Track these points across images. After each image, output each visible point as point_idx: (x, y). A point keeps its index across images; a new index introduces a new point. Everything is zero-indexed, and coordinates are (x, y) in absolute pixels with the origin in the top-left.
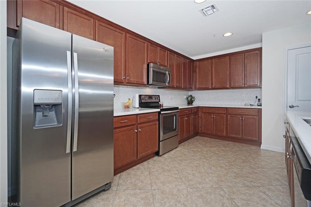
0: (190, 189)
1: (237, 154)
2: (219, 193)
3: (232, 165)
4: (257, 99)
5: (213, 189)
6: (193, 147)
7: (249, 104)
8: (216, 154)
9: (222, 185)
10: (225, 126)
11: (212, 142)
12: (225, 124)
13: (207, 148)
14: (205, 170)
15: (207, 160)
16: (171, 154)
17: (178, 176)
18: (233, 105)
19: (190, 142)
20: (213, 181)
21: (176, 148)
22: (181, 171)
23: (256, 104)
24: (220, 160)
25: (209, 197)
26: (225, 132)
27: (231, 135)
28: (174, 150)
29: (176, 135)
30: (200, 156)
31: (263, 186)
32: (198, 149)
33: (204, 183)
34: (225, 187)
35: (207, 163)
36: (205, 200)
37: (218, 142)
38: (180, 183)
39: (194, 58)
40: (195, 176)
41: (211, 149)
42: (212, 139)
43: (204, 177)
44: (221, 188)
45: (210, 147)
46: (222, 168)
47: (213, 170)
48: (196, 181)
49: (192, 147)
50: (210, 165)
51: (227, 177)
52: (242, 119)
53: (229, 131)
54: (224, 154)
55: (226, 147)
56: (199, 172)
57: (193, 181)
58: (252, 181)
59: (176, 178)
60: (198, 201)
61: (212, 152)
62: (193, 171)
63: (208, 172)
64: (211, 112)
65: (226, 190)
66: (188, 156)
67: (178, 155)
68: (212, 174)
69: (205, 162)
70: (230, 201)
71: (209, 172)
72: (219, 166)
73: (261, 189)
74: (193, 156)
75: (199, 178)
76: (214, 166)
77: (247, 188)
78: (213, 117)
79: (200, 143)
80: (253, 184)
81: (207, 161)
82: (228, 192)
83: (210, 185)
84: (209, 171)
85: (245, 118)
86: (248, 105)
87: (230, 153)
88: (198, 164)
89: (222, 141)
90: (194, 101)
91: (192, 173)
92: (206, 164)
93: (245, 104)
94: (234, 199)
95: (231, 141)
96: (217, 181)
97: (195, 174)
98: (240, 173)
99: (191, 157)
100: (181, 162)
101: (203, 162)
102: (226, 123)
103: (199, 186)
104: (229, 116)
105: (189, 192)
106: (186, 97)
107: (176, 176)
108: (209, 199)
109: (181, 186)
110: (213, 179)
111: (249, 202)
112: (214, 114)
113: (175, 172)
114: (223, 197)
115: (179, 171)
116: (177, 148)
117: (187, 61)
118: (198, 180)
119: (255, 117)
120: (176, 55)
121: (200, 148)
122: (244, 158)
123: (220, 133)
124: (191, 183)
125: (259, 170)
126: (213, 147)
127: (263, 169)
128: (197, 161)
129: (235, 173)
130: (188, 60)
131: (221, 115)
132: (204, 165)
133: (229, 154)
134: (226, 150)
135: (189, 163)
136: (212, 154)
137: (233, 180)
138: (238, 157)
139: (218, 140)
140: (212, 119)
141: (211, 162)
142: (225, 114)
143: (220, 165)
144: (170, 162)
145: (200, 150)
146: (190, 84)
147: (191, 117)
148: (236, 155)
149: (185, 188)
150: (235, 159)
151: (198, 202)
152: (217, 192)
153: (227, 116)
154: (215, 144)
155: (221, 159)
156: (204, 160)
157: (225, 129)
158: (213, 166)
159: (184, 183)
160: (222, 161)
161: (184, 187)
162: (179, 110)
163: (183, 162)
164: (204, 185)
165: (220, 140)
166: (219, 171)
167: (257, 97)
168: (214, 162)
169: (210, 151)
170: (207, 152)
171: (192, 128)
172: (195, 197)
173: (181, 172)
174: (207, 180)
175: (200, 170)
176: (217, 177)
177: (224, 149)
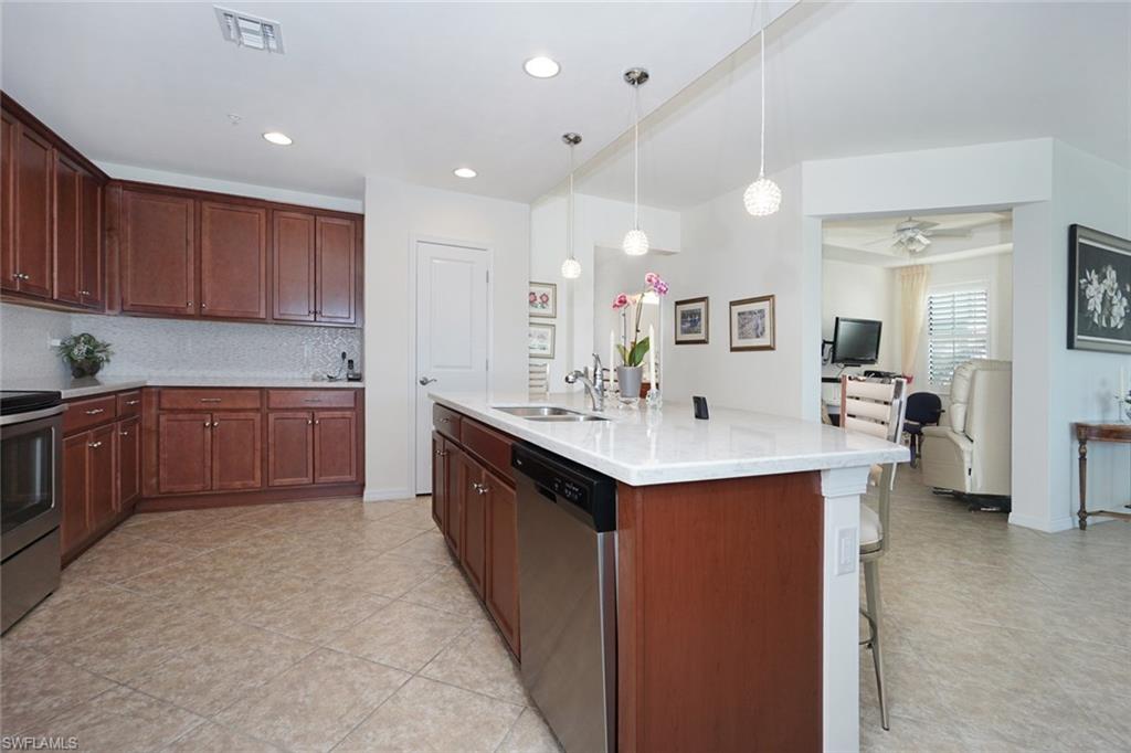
0: (226, 714)
1: (315, 534)
2: (327, 663)
3: (319, 571)
4: (346, 361)
5: (302, 665)
6: (142, 566)
7: (325, 376)
8: (253, 557)
9: (321, 641)
10: (258, 454)
11: (213, 520)
12: (258, 445)
13: (209, 547)
14: (244, 625)
15: (231, 588)
16: (31, 635)
17: (137, 704)
18: (278, 379)
19: (112, 547)
20: (288, 642)
21: (50, 594)
22: (145, 674)
23: (343, 375)
24: (278, 572)
25: (303, 694)
26: (258, 474)
27: (277, 482)
28: (42, 607)
29: (51, 532)
30: (196, 586)
31: (410, 591)
32: (168, 562)
33: (264, 666)
34: (333, 641)
35: (237, 597)
36: (297, 711)
37: (235, 515)
38: (170, 720)
39: (113, 170)
40: (219, 660)
41: (223, 546)
42: (207, 511)
43: (254, 646)
44: (322, 648)
45: (216, 541)
46: (293, 590)
47: (272, 611)
48: (232, 674)
49: (137, 564)
50: (252, 598)
51: (324, 610)
52: (313, 422)
53: (271, 468)
54: (278, 547)
55: (270, 523)
56: (227, 639)
57: (218, 682)
58: (384, 591)
59: (135, 716)
60: (277, 727)
61: (235, 556)
62: (196, 649)
63: (258, 625)
64: (204, 405)
65: (341, 647)
66: (136, 606)
67: (84, 621)
68: (275, 622)
69: (225, 598)
70: (365, 668)
71: (260, 622)
72: (283, 591)
73: (410, 598)
74: (163, 597)
75: (237, 659)
76: (269, 598)
77: (382, 612)
78: (212, 424)
79: (166, 536)
80: (389, 595)
81: (235, 592)
82: (347, 648)
83: (287, 659)
84: (259, 619)
85: (320, 419)
86: (323, 379)
87: (296, 538)
88: (202, 616)
89: (248, 508)
90: (108, 361)
91: (200, 657)
92: (237, 603)
93: (314, 375)
94: (369, 655)
95: (280, 501)
96: (300, 638)
97: (211, 655)
98: (348, 582)
99: (157, 604)
100: (118, 645)
101: (223, 602)
102: (262, 443)
103: (252, 685)
104: (272, 417)
105: (228, 723)
106: (58, 343)
107: (130, 705)
108: (307, 700)
109: (181, 728)
110: (288, 638)
111: (403, 643)
112: (215, 414)
113: (110, 696)
114: (340, 668)
115: (133, 681)
116: (55, 594)
117: (75, 171)
118: (236, 669)
119: (348, 414)
120: (19, 124)
121: (177, 559)
122: (339, 540)
123: (238, 483)
124: (216, 690)
125: (385, 555)
126: (231, 535)
127: (393, 552)
128: (191, 607)
129: (337, 588)
130: (81, 171)
131: (242, 415)
132: (229, 611)
133: (291, 542)
134: (278, 533)
135: (161, 631)
136: (239, 561)
137: (343, 610)
138: (322, 542)
139: (236, 510)
140: (208, 432)
141: (248, 589)
142: (258, 410)
143: (283, 587)
144: (51, 670)
145: (180, 564)
146: (90, 282)
147: (113, 434)
148: (314, 539)
149: (202, 721)
150: (317, 550)
151: (280, 730)
152: (318, 668)
153: (265, 418)
154: (230, 525)
155: (278, 565)
156: (222, 593)
157: (258, 463)
158: (263, 599)
159: (186, 710)
160: (285, 571)
161: (196, 721)
162: (65, 406)
163: (129, 640)
164: (266, 670)
165: (241, 508)
166: (289, 604)
167: (344, 355)
168: (259, 583)
169: (227, 555)
170: (214, 560)
171: (117, 483)
172: (258, 724)
173: (142, 680)
174: (268, 650)
175: (225, 633)
176: (293, 624)
177: (268, 531)
